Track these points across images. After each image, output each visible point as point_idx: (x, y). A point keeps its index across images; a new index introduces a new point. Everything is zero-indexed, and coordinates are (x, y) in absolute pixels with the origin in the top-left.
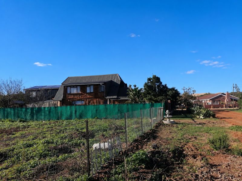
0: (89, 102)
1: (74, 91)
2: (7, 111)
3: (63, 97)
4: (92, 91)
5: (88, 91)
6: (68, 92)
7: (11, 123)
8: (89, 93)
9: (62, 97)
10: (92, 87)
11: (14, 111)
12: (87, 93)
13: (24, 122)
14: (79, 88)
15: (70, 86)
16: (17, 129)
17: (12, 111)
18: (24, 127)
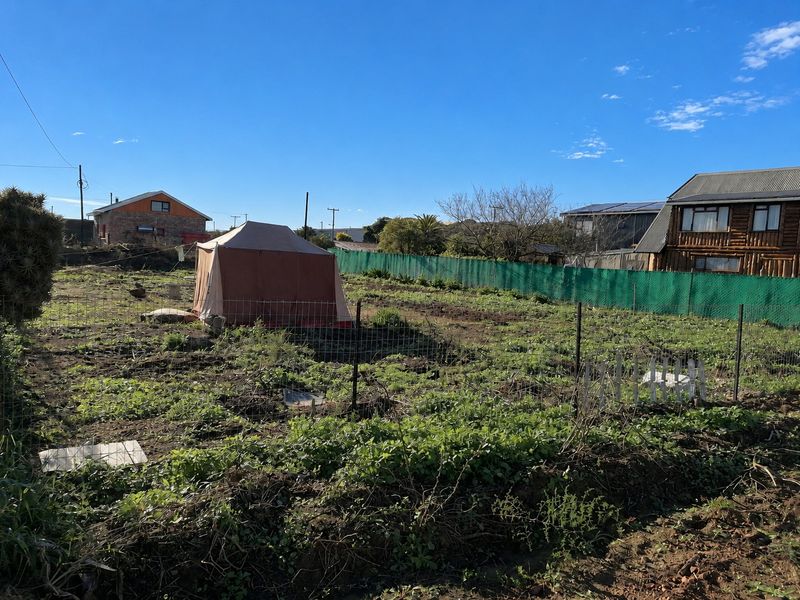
0: (758, 266)
1: (707, 223)
2: (512, 271)
3: (667, 243)
4: (774, 225)
5: (759, 226)
6: (686, 226)
7: (514, 301)
8: (762, 232)
9: (664, 241)
10: (776, 211)
11: (527, 272)
12: (753, 233)
13: (542, 301)
14: (724, 212)
15: (693, 207)
16: (520, 316)
17: (522, 272)
18: (538, 315)
